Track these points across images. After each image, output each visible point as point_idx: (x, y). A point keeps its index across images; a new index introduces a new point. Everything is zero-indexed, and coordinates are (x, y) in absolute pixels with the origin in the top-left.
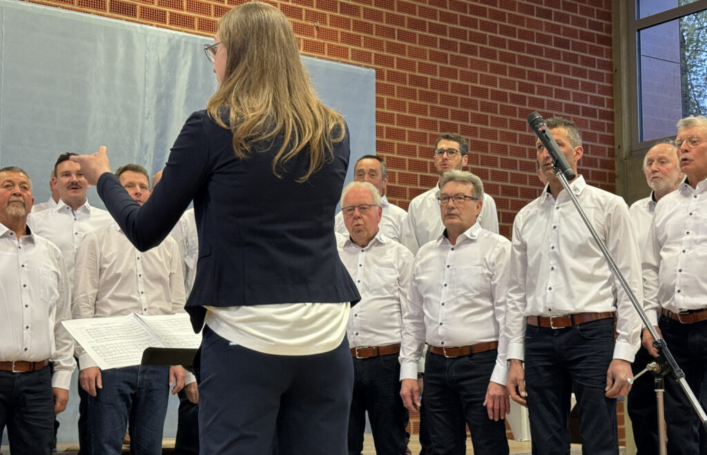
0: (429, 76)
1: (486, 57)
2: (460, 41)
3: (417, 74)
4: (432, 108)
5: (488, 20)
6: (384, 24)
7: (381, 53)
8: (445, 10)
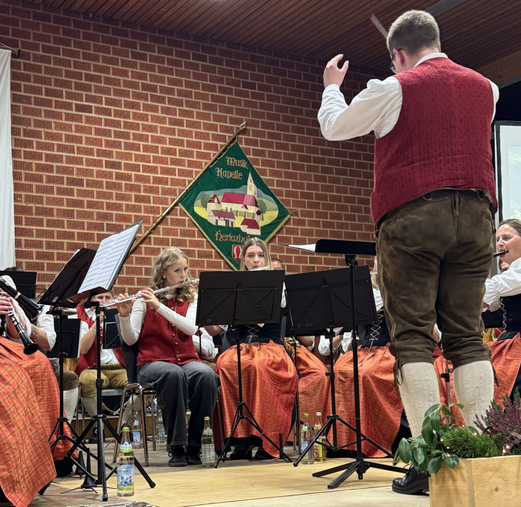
0: (314, 192)
1: (354, 176)
2: (335, 167)
3: (306, 191)
4: (317, 213)
5: (355, 151)
6: (283, 160)
7: (281, 179)
8: (324, 147)
